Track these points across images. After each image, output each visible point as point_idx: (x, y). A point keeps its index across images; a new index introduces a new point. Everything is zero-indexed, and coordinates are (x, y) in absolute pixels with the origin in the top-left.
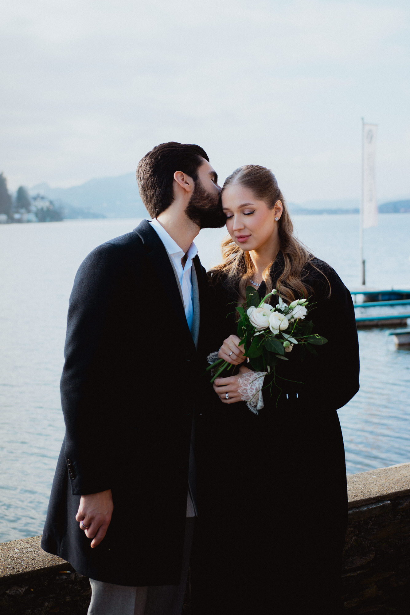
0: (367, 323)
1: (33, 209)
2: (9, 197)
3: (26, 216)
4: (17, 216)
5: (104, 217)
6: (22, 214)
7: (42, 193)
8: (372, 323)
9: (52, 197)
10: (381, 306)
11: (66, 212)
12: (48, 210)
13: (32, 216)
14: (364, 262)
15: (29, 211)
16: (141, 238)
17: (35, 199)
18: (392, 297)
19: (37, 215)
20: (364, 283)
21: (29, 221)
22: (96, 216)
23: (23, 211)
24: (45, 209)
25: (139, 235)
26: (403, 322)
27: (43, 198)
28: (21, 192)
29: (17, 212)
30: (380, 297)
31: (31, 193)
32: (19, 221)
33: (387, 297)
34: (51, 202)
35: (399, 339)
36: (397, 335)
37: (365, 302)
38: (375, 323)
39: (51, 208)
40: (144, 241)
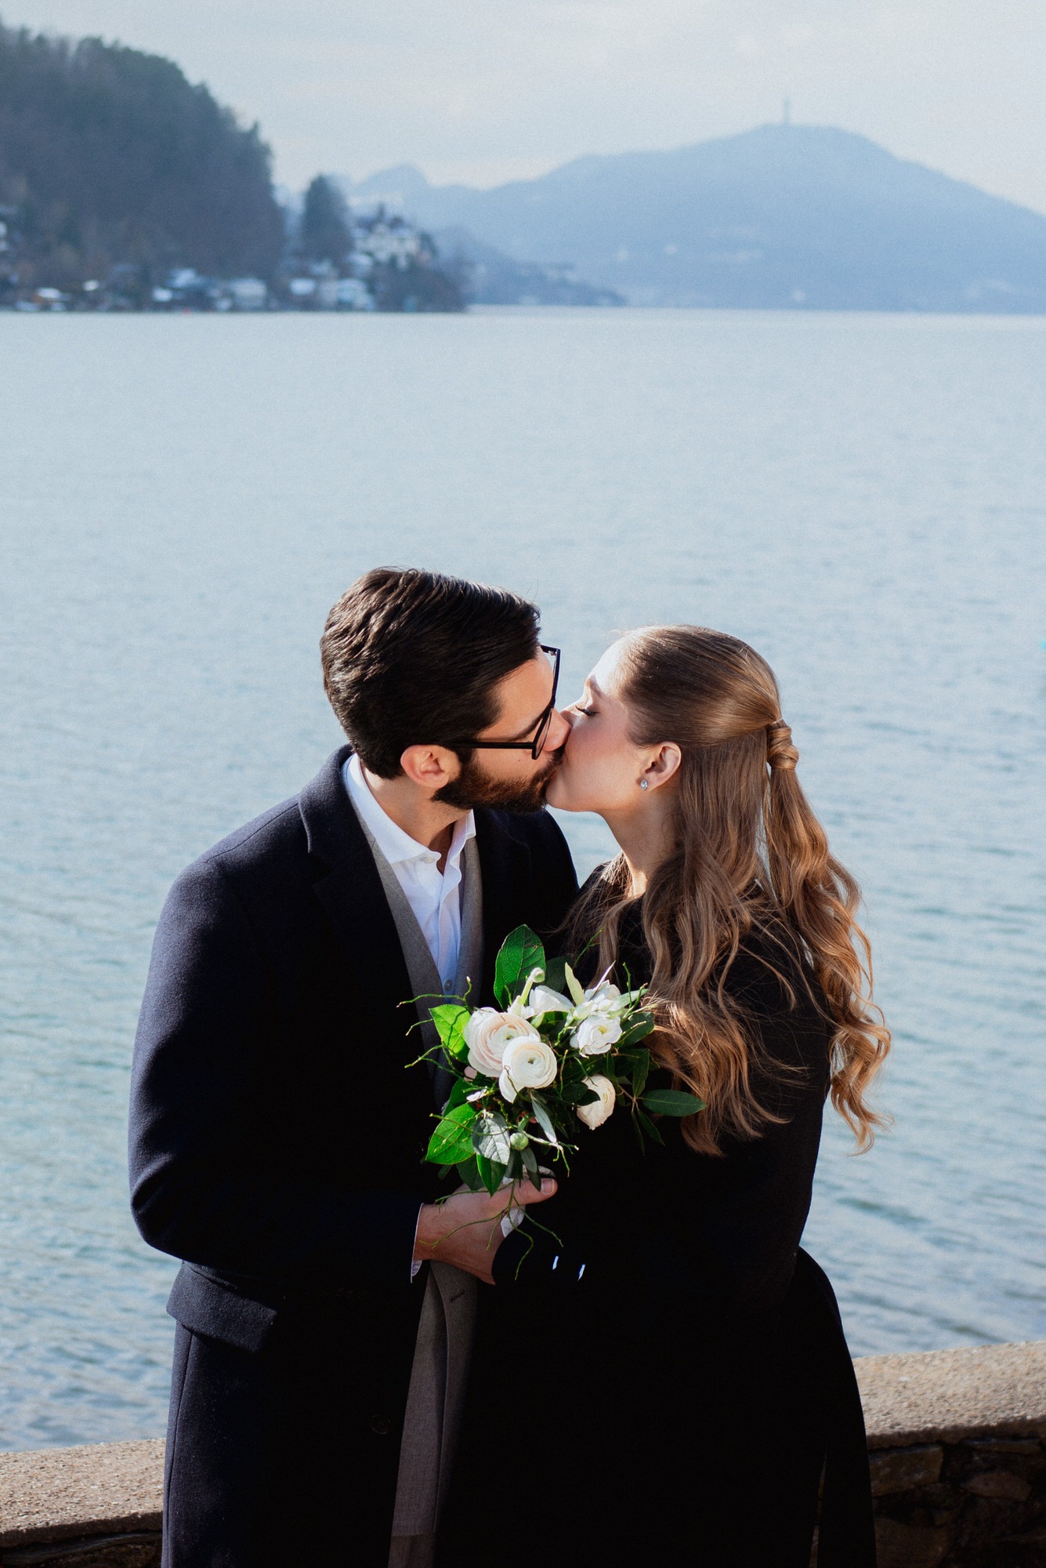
1: (362, 261)
2: (276, 214)
3: (333, 290)
4: (301, 286)
5: (617, 300)
6: (318, 278)
7: (396, 204)
9: (430, 219)
11: (480, 274)
12: (414, 266)
13: (353, 289)
15: (345, 272)
16: (307, 831)
17: (369, 225)
19: (371, 284)
21: (343, 306)
22: (587, 296)
23: (324, 268)
24: (403, 262)
25: (304, 819)
27: (396, 223)
28: (321, 194)
29: (304, 274)
31: (358, 204)
32: (309, 304)
34: (426, 240)
39: (426, 257)
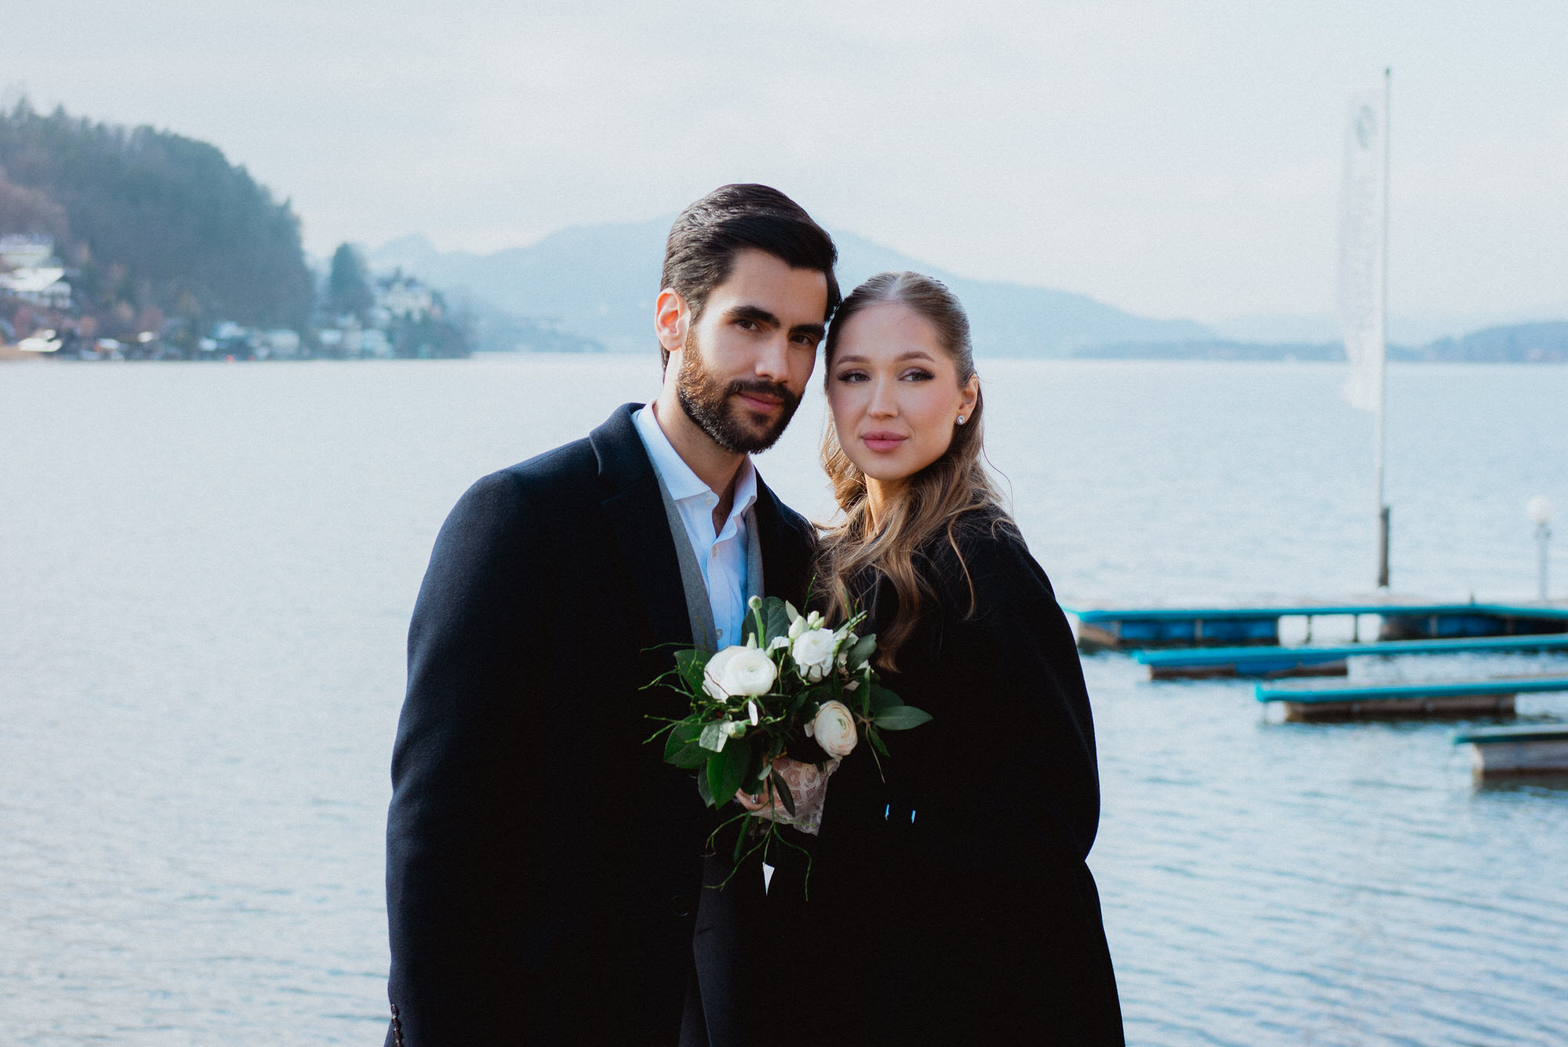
0: (1392, 704)
1: (381, 315)
2: (306, 277)
3: (357, 339)
4: (329, 337)
5: (599, 348)
6: (344, 330)
7: (409, 269)
8: (1405, 705)
9: (439, 281)
10: (1432, 652)
11: (483, 327)
12: (426, 319)
13: (375, 339)
14: (1385, 516)
15: (366, 324)
16: (598, 457)
17: (387, 284)
18: (1471, 625)
19: (390, 335)
20: (1384, 581)
21: (365, 354)
22: (573, 345)
23: (349, 321)
24: (417, 317)
25: (594, 448)
26: (1504, 703)
27: (410, 283)
28: (345, 260)
29: (332, 326)
30: (1434, 626)
31: (377, 266)
32: (336, 353)
33: (1453, 626)
34: (437, 297)
35: (1485, 755)
36: (1480, 742)
37: (1385, 638)
38: (1415, 704)
39: (436, 312)
40: (603, 466)
